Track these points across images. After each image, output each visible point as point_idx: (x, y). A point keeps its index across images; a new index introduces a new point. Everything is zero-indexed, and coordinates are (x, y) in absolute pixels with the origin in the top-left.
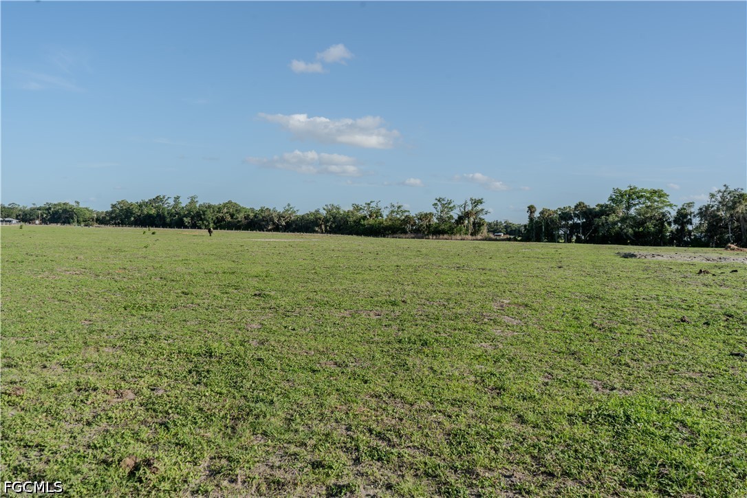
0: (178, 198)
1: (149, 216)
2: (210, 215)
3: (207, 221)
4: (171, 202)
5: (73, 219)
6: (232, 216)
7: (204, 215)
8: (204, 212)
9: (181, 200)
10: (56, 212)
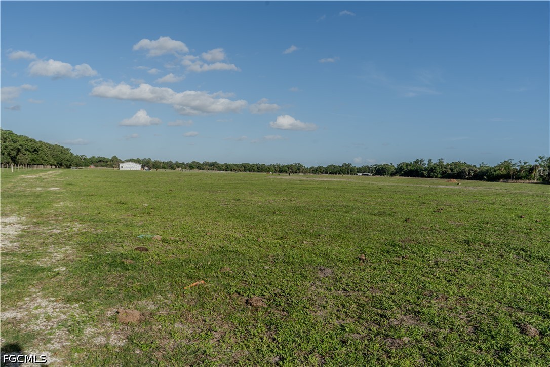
0: (431, 160)
1: (411, 171)
2: (438, 170)
3: (436, 173)
4: (426, 162)
5: (386, 173)
6: (452, 170)
7: (435, 169)
8: (435, 168)
9: (432, 161)
10: (379, 170)
